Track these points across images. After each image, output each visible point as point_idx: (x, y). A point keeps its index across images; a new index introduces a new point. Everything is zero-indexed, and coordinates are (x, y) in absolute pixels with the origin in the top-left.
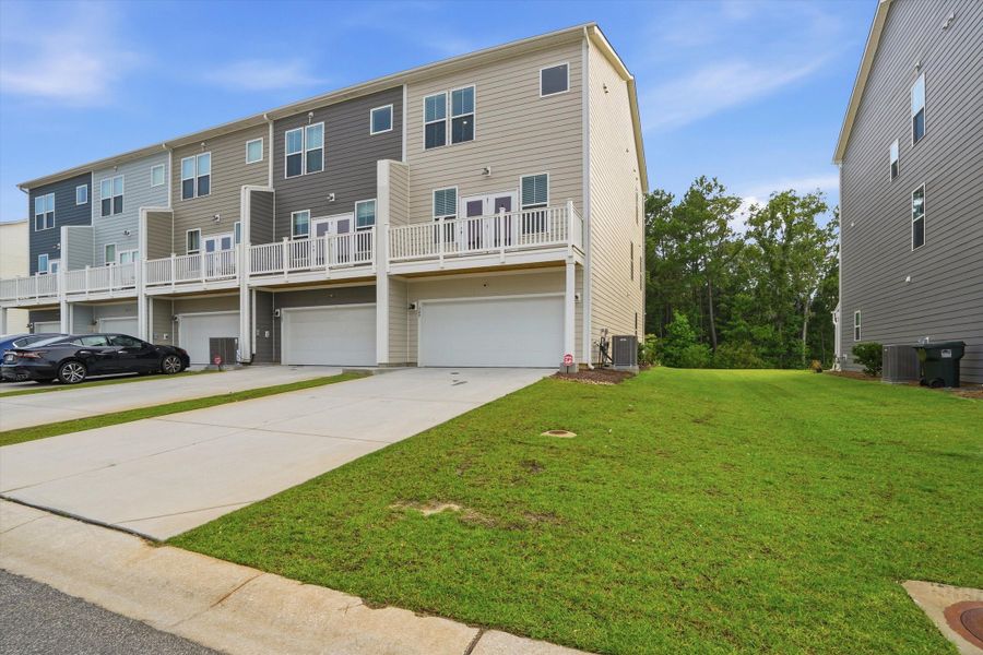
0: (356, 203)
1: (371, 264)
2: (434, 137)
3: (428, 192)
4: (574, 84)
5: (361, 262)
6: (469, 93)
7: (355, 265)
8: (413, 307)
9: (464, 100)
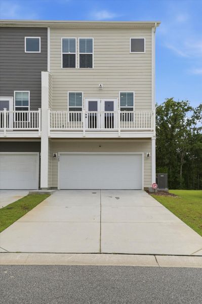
0: (15, 92)
1: (38, 130)
2: (68, 61)
3: (64, 92)
4: (148, 49)
5: (18, 129)
6: (90, 41)
7: (14, 130)
8: (55, 156)
9: (87, 44)
